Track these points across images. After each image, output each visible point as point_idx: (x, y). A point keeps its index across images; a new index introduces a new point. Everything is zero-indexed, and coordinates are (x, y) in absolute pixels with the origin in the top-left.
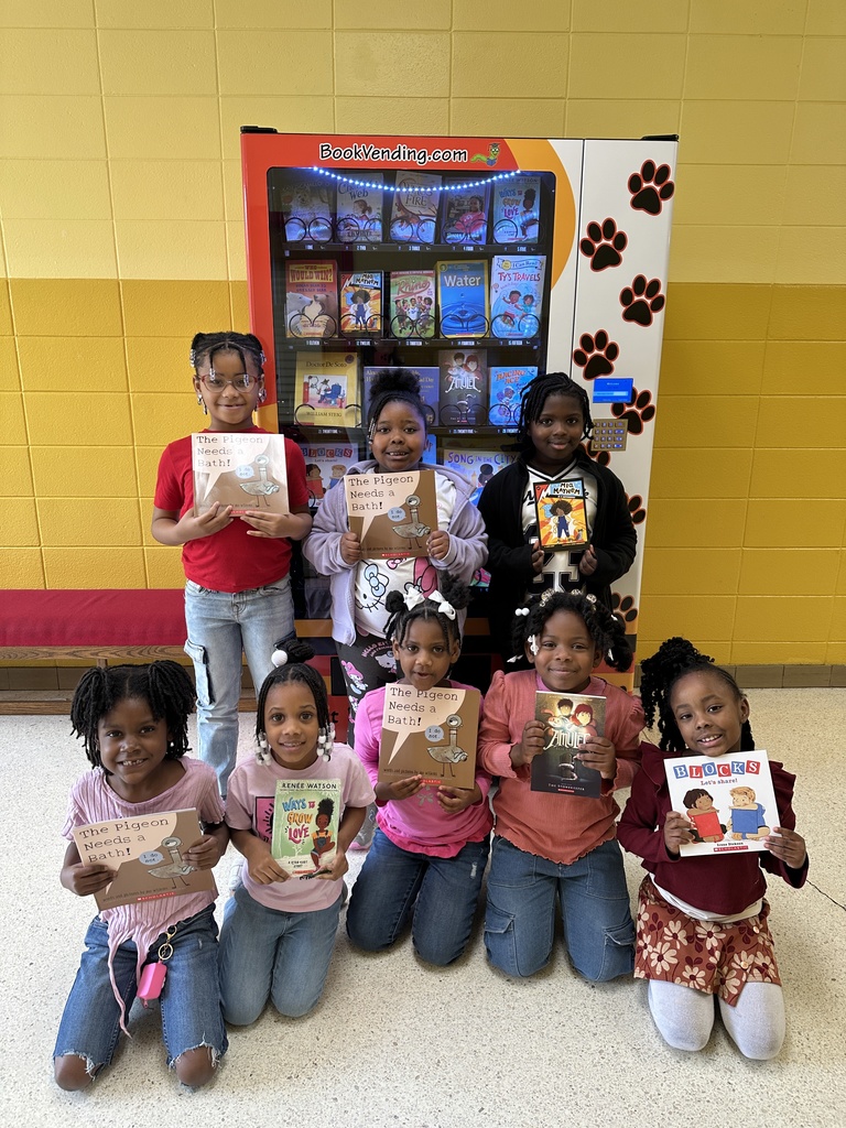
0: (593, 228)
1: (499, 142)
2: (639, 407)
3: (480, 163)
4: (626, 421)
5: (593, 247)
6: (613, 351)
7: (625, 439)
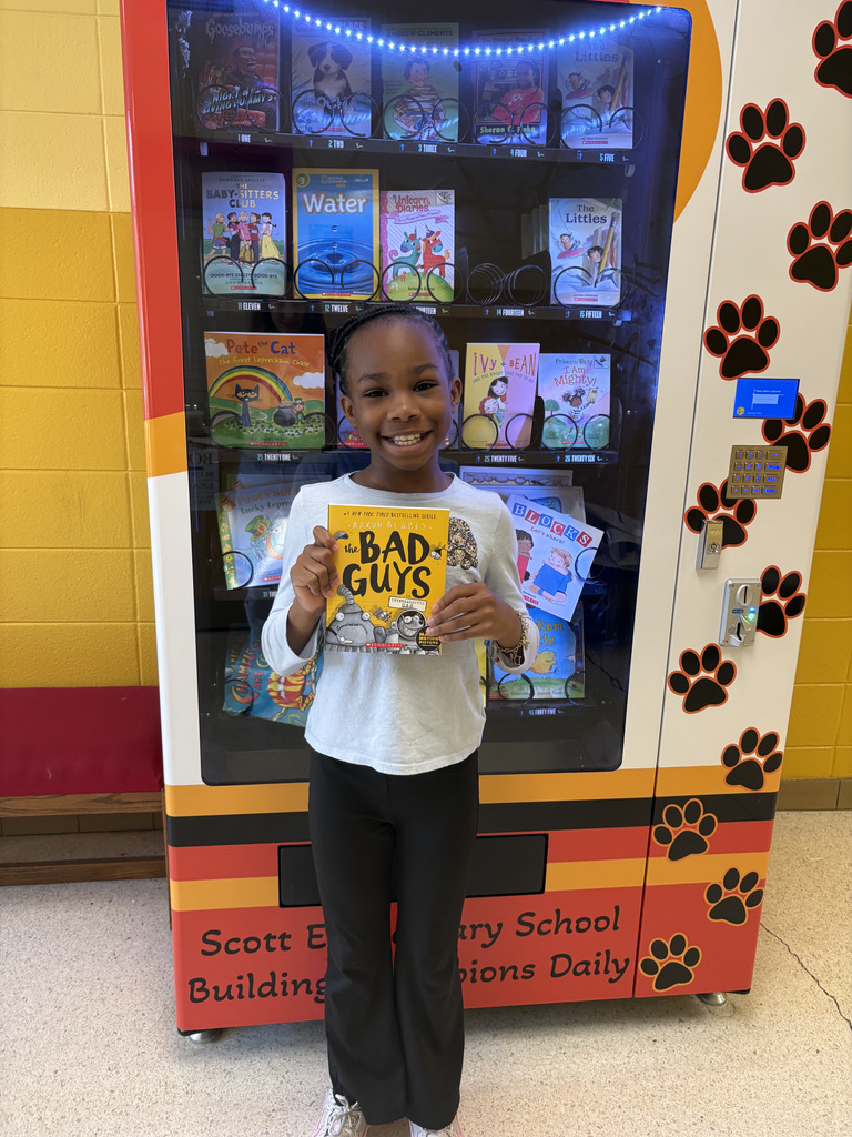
0: (750, 114)
2: (806, 426)
4: (784, 449)
5: (748, 148)
6: (770, 331)
7: (781, 480)
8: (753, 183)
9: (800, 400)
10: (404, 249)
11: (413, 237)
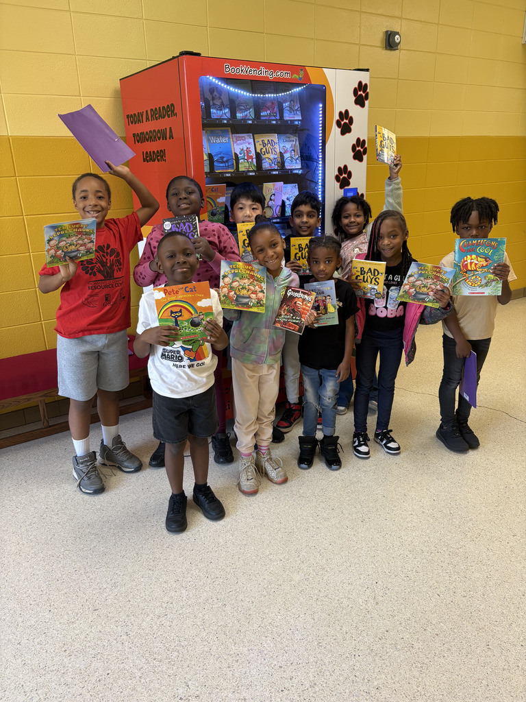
0: (341, 113)
1: (303, 68)
3: (295, 79)
5: (341, 123)
6: (350, 174)
8: (343, 133)
9: (358, 193)
10: (241, 154)
11: (242, 149)
